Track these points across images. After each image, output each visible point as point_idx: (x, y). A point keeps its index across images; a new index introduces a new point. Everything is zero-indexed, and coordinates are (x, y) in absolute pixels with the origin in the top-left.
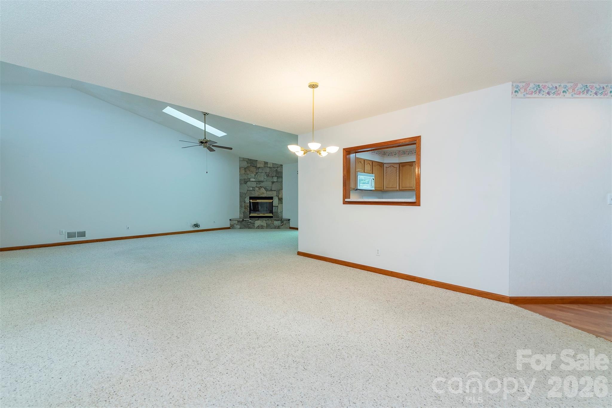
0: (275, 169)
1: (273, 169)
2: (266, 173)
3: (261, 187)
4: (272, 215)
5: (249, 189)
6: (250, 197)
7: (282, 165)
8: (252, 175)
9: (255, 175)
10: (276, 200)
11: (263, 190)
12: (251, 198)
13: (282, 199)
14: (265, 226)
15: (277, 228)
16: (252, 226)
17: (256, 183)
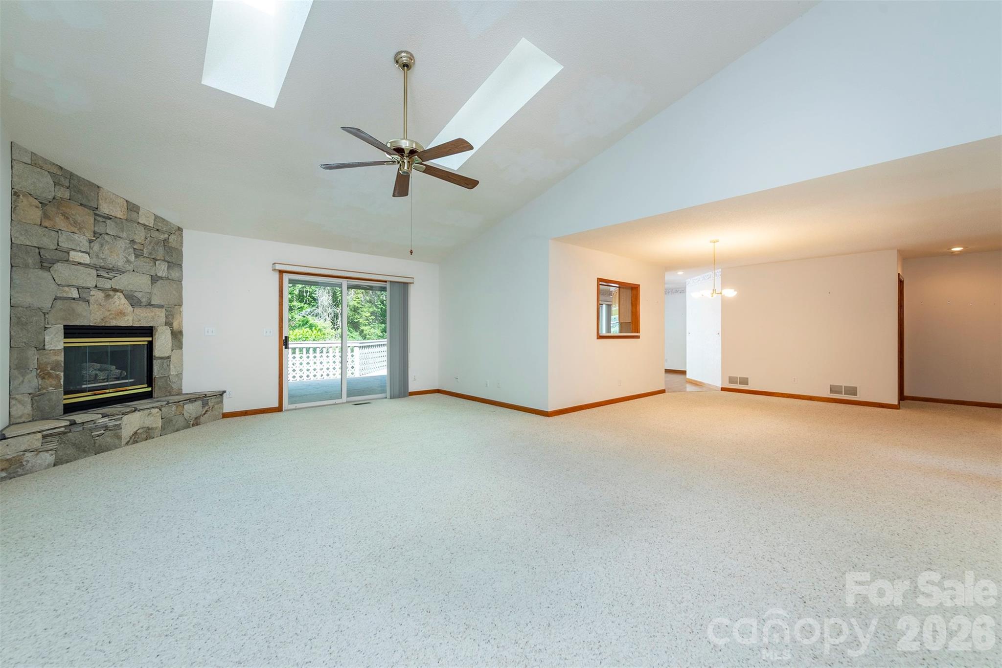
0: (162, 237)
1: (155, 234)
2: (133, 242)
3: (115, 290)
4: (150, 389)
5: (65, 295)
6: (64, 326)
7: (180, 229)
8: (76, 236)
9: (91, 241)
10: (163, 337)
11: (120, 302)
12: (71, 331)
13: (181, 333)
14: (156, 428)
15: (193, 425)
16: (108, 439)
17: (94, 272)
